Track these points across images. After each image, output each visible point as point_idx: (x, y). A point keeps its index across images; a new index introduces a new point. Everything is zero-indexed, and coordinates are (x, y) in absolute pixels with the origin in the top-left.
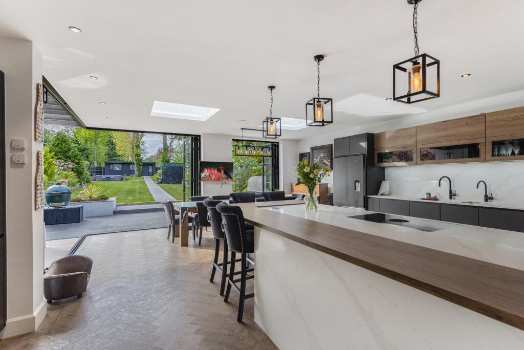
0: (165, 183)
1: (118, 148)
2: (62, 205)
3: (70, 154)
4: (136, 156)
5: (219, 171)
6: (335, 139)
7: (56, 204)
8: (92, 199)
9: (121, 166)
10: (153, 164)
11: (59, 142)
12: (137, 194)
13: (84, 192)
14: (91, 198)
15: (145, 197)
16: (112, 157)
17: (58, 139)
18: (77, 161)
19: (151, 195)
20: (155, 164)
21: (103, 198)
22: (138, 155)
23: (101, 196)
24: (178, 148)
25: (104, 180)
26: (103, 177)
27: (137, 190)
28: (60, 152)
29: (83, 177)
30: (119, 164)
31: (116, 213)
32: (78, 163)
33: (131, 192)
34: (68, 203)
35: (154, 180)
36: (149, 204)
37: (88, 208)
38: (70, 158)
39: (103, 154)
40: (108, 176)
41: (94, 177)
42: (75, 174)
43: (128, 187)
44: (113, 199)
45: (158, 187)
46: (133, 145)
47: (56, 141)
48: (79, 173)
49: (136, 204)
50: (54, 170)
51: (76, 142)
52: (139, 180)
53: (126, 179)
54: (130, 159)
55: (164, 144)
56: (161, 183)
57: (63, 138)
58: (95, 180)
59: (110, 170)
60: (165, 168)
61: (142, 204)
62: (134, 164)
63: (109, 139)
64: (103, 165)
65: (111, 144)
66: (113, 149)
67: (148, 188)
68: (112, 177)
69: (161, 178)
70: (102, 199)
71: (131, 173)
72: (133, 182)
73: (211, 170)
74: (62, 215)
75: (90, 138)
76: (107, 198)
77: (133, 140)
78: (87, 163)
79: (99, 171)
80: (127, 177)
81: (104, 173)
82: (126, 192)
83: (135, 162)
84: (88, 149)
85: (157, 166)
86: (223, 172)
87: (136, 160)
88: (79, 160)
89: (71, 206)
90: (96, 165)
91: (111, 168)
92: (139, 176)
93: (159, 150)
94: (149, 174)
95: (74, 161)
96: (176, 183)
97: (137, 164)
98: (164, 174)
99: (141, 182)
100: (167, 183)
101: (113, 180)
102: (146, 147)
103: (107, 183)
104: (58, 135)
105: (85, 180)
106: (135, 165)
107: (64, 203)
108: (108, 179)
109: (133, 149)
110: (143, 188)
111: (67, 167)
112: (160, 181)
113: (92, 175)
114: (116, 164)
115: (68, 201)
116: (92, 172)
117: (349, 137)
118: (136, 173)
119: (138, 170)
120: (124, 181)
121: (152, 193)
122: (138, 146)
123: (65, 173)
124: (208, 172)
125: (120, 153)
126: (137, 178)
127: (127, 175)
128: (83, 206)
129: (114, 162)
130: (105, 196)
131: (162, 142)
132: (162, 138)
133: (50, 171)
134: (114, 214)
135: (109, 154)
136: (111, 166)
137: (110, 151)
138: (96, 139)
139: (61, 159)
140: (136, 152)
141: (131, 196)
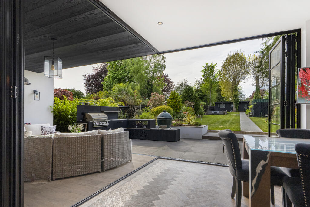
0: (254, 116)
1: (222, 92)
2: (165, 127)
3: (192, 97)
4: (234, 97)
8: (190, 125)
9: (225, 104)
10: (247, 103)
12: (228, 123)
16: (220, 100)
17: (187, 88)
18: (196, 101)
20: (249, 102)
22: (236, 96)
23: (196, 123)
25: (213, 114)
26: (213, 112)
27: (230, 121)
28: (188, 96)
31: (205, 138)
33: (225, 122)
34: (170, 126)
35: (246, 114)
37: (183, 131)
39: (215, 98)
40: (216, 111)
41: (207, 112)
42: (194, 109)
44: (204, 126)
45: (249, 119)
46: (232, 89)
47: (186, 90)
48: (197, 109)
50: (181, 106)
53: (227, 114)
54: (230, 99)
56: (252, 116)
57: (189, 87)
58: (207, 114)
60: (255, 103)
62: (233, 103)
64: (215, 105)
65: (219, 91)
67: (240, 120)
68: (218, 112)
69: (252, 112)
70: (196, 125)
71: (230, 109)
72: (231, 116)
74: (165, 135)
75: (207, 89)
76: (200, 125)
77: (233, 86)
78: (204, 103)
79: (212, 108)
80: (228, 112)
81: (214, 109)
82: (222, 121)
83: (234, 101)
87: (234, 100)
88: (197, 100)
90: (210, 105)
91: (219, 107)
92: (237, 112)
97: (235, 103)
98: (254, 109)
99: (236, 116)
101: (219, 114)
105: (200, 113)
108: (216, 113)
109: (232, 92)
110: (236, 120)
112: (251, 114)
116: (206, 109)
118: (234, 109)
119: (236, 107)
120: (225, 115)
121: (241, 124)
122: (236, 90)
125: (224, 96)
126: (235, 113)
127: (228, 111)
128: (179, 129)
129: (221, 102)
130: (198, 123)
131: (255, 85)
132: (255, 81)
133: (179, 107)
134: (203, 139)
135: (218, 98)
136: (219, 105)
137: (219, 96)
138: (211, 88)
139: (187, 100)
140: (234, 94)
141: (222, 125)
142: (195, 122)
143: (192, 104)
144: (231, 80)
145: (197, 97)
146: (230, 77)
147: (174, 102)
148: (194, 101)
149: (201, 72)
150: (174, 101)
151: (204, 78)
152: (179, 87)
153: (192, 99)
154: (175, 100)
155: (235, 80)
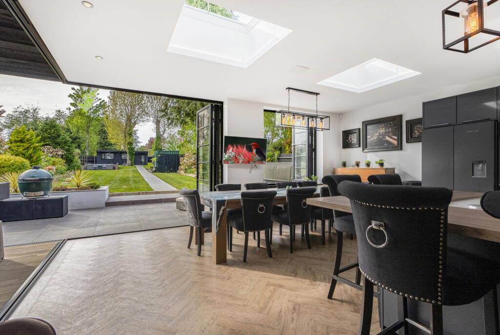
0: (159, 172)
1: (110, 136)
2: (39, 195)
3: (59, 140)
4: (128, 144)
5: (250, 149)
6: (424, 103)
7: (32, 194)
8: (79, 188)
9: (112, 155)
10: (145, 154)
11: (47, 127)
12: (131, 182)
13: (70, 179)
14: (78, 186)
15: (141, 186)
16: (105, 146)
18: (67, 147)
19: (148, 184)
20: (147, 153)
21: (94, 187)
22: (130, 144)
23: (91, 184)
24: (169, 139)
25: (95, 169)
26: (95, 165)
27: (131, 179)
28: (49, 138)
29: (74, 164)
30: (111, 153)
31: (109, 205)
32: (68, 150)
33: (125, 181)
34: (49, 192)
35: (147, 169)
36: (146, 193)
37: (74, 198)
38: (59, 145)
39: (94, 143)
40: (100, 165)
41: (85, 166)
42: (65, 161)
43: (121, 175)
44: (105, 187)
45: (153, 176)
46: (125, 133)
47: (45, 126)
48: (69, 161)
49: (133, 194)
50: (40, 156)
51: (68, 130)
52: (131, 168)
53: (119, 168)
54: (122, 148)
55: (157, 132)
56: (155, 171)
57: (52, 123)
58: (86, 169)
59: (102, 159)
60: (159, 156)
61: (139, 194)
62: (126, 153)
63: (101, 128)
64: (95, 155)
65: (103, 133)
66: (105, 138)
67: (142, 177)
68: (104, 165)
69: (155, 166)
70: (92, 187)
71: (122, 162)
72: (126, 171)
73: (237, 148)
74: (39, 207)
75: (82, 127)
76: (98, 187)
77: (126, 128)
78: (78, 151)
79: (91, 160)
80: (119, 166)
81: (96, 161)
82: (119, 180)
83: (127, 151)
84: (80, 138)
85: (149, 155)
86: (254, 151)
87: (129, 149)
88: (69, 146)
89: (51, 196)
90: (87, 154)
91: (103, 157)
92: (132, 165)
93: (150, 140)
94: (141, 163)
95: (63, 147)
96: (171, 172)
97: (130, 153)
98: (158, 162)
99: (134, 171)
100: (162, 172)
101: (105, 169)
102: (138, 137)
103: (98, 172)
104: (47, 120)
105: (76, 168)
106: (128, 155)
107: (42, 193)
108: (100, 168)
109: (125, 137)
110: (137, 177)
111: (56, 154)
112: (154, 169)
113: (84, 164)
114: (108, 153)
115: (48, 189)
116: (83, 160)
117: (457, 96)
118: (129, 162)
119: (131, 159)
120: (116, 170)
121: (148, 182)
122: (130, 134)
123: (54, 159)
124: (233, 151)
125: (112, 141)
126: (129, 167)
127: (119, 164)
128: (67, 196)
129: (105, 151)
130: (95, 184)
131: (155, 130)
132: (155, 126)
133: (35, 157)
134: (106, 206)
135: (101, 143)
136: (103, 155)
137: (102, 140)
138: (88, 127)
139: (49, 145)
140: (128, 140)
141: (125, 185)
142: (89, 183)
143: (60, 153)
144: (124, 121)
145: (69, 140)
146: (122, 115)
147: (24, 148)
148: (62, 148)
149: (69, 96)
150: (23, 146)
151: (75, 109)
152: (19, 117)
153: (58, 144)
154: (26, 145)
155: (129, 119)
